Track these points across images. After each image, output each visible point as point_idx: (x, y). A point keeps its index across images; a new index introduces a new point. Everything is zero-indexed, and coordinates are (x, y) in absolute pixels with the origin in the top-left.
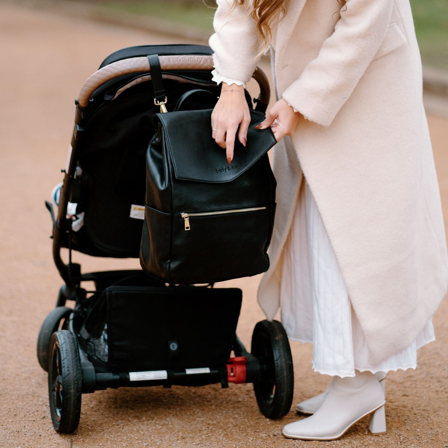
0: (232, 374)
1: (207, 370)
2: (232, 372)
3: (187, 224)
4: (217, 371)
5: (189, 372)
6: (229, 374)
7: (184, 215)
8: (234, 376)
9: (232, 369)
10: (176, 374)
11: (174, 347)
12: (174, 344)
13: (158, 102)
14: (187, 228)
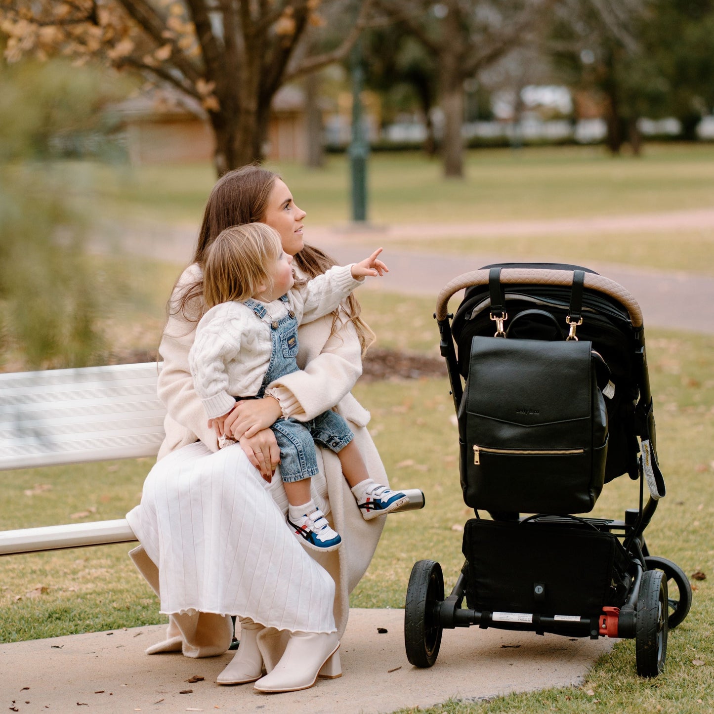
0: (604, 626)
1: (577, 619)
2: (604, 624)
3: (477, 458)
4: (588, 621)
5: (557, 618)
6: (600, 626)
7: (476, 448)
8: (606, 628)
9: (604, 620)
10: (542, 619)
11: (539, 590)
12: (539, 587)
13: (495, 317)
14: (477, 462)
